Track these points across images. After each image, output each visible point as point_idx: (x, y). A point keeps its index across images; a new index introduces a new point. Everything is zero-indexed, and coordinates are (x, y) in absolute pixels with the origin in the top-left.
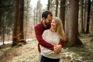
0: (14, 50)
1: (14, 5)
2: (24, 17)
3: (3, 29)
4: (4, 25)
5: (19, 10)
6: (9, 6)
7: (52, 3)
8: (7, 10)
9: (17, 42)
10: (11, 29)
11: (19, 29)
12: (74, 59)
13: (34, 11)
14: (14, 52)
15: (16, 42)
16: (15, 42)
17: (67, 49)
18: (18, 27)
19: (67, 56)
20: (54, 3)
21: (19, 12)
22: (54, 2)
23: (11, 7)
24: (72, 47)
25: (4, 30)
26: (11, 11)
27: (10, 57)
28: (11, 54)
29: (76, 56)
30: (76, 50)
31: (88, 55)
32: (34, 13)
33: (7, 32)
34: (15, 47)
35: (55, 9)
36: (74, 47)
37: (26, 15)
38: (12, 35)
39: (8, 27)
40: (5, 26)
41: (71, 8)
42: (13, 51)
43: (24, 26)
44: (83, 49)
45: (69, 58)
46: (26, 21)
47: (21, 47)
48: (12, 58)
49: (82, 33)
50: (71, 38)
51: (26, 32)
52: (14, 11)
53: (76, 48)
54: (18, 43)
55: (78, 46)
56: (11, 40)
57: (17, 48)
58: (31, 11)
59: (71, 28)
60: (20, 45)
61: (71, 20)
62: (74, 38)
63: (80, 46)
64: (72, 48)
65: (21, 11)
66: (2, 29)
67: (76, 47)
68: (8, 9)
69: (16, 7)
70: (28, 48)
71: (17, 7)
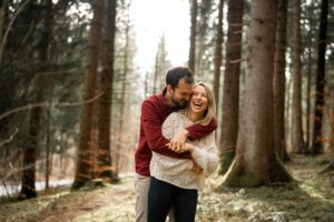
0: (80, 198)
1: (84, 64)
2: (114, 101)
3: (46, 139)
4: (51, 128)
5: (99, 79)
6: (68, 66)
7: (204, 57)
8: (61, 79)
9: (89, 177)
10: (71, 141)
11: (97, 138)
12: (257, 217)
13: (146, 84)
14: (79, 203)
15: (87, 173)
16: (85, 176)
17: (242, 190)
18: (93, 131)
19: (237, 208)
20: (211, 59)
21: (99, 85)
22: (209, 56)
23: (73, 70)
24: (257, 186)
25: (48, 141)
26: (72, 82)
27: (67, 214)
28: (70, 206)
29: (265, 209)
30: (270, 196)
31: (304, 209)
32: (146, 89)
33: (58, 148)
34: (82, 189)
35: (212, 77)
36: (263, 188)
37: (119, 97)
38: (74, 158)
39: (63, 131)
40: (54, 131)
41: (254, 69)
42: (76, 200)
43: (112, 130)
44: (291, 192)
45: (244, 213)
46: (119, 114)
47: (100, 190)
48: (74, 217)
49: (300, 153)
50: (255, 158)
51: (119, 147)
52: (83, 82)
53: (270, 190)
54: (94, 178)
55: (277, 185)
56: (70, 176)
57: (89, 193)
58: (137, 83)
59: (254, 130)
60: (99, 185)
61: (253, 104)
62: (265, 160)
63: (284, 186)
64: (258, 190)
65: (103, 80)
66: (43, 138)
67: (269, 186)
68: (65, 75)
69: (88, 67)
70: (124, 192)
71: (92, 67)
